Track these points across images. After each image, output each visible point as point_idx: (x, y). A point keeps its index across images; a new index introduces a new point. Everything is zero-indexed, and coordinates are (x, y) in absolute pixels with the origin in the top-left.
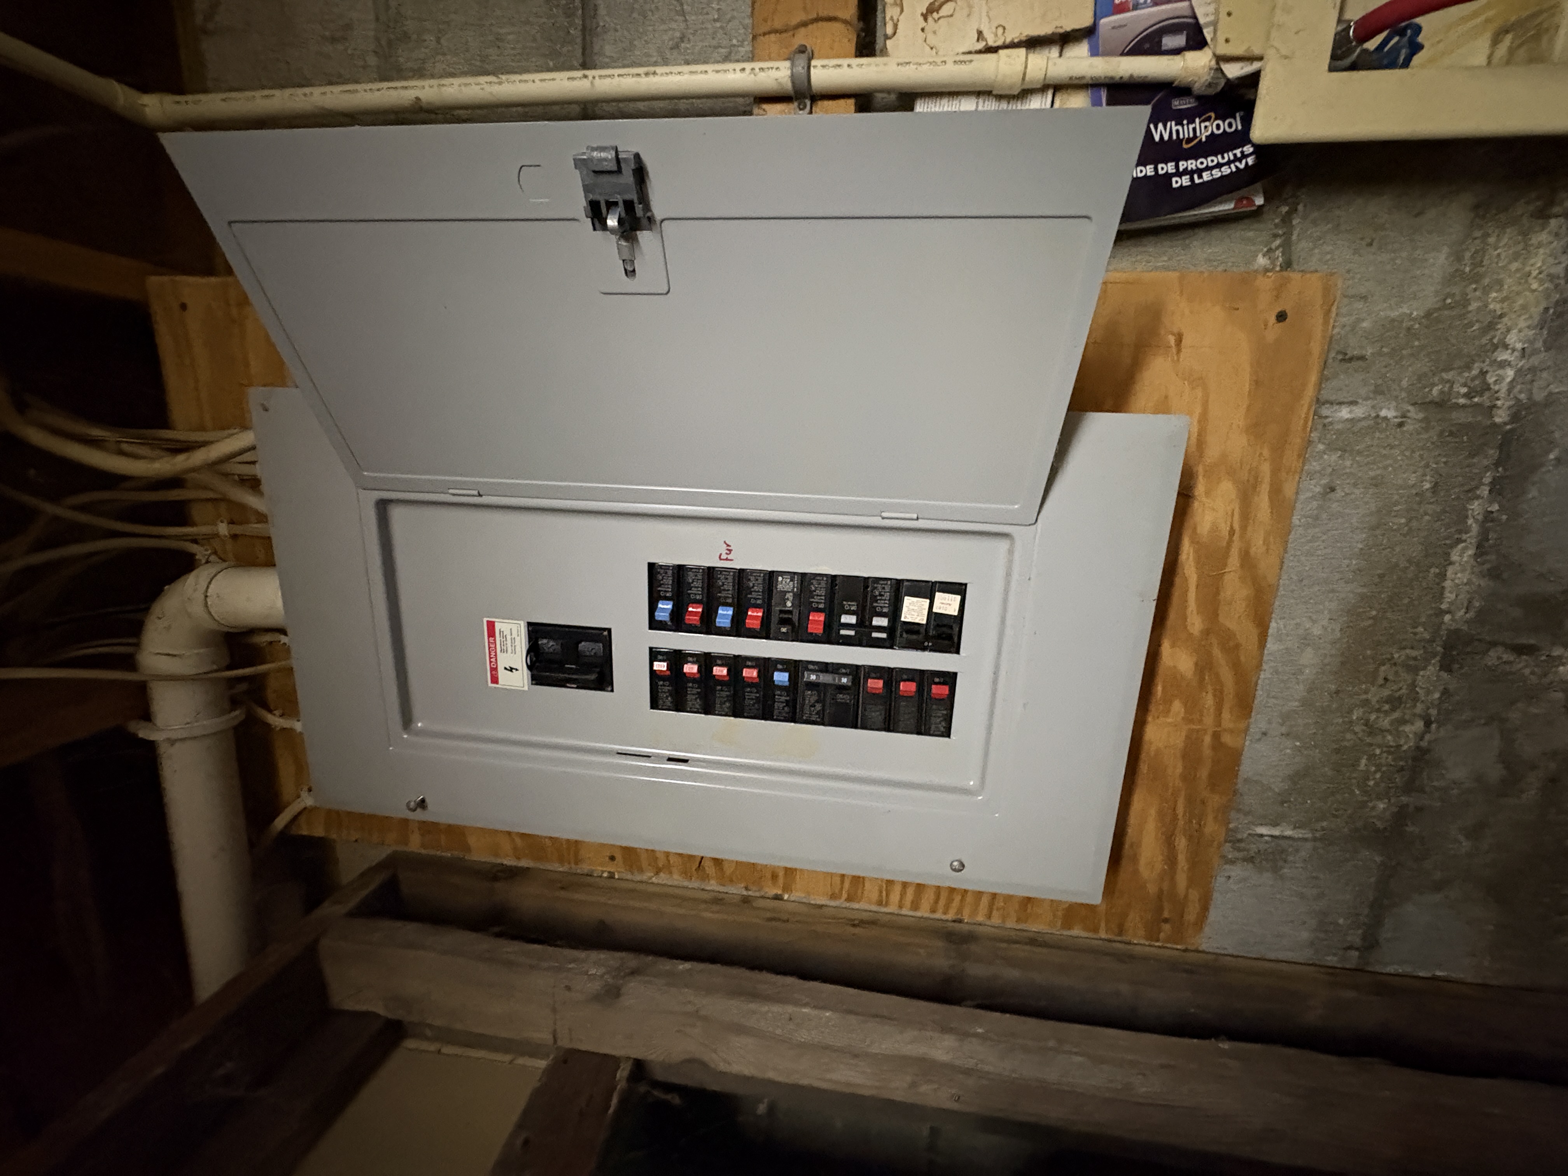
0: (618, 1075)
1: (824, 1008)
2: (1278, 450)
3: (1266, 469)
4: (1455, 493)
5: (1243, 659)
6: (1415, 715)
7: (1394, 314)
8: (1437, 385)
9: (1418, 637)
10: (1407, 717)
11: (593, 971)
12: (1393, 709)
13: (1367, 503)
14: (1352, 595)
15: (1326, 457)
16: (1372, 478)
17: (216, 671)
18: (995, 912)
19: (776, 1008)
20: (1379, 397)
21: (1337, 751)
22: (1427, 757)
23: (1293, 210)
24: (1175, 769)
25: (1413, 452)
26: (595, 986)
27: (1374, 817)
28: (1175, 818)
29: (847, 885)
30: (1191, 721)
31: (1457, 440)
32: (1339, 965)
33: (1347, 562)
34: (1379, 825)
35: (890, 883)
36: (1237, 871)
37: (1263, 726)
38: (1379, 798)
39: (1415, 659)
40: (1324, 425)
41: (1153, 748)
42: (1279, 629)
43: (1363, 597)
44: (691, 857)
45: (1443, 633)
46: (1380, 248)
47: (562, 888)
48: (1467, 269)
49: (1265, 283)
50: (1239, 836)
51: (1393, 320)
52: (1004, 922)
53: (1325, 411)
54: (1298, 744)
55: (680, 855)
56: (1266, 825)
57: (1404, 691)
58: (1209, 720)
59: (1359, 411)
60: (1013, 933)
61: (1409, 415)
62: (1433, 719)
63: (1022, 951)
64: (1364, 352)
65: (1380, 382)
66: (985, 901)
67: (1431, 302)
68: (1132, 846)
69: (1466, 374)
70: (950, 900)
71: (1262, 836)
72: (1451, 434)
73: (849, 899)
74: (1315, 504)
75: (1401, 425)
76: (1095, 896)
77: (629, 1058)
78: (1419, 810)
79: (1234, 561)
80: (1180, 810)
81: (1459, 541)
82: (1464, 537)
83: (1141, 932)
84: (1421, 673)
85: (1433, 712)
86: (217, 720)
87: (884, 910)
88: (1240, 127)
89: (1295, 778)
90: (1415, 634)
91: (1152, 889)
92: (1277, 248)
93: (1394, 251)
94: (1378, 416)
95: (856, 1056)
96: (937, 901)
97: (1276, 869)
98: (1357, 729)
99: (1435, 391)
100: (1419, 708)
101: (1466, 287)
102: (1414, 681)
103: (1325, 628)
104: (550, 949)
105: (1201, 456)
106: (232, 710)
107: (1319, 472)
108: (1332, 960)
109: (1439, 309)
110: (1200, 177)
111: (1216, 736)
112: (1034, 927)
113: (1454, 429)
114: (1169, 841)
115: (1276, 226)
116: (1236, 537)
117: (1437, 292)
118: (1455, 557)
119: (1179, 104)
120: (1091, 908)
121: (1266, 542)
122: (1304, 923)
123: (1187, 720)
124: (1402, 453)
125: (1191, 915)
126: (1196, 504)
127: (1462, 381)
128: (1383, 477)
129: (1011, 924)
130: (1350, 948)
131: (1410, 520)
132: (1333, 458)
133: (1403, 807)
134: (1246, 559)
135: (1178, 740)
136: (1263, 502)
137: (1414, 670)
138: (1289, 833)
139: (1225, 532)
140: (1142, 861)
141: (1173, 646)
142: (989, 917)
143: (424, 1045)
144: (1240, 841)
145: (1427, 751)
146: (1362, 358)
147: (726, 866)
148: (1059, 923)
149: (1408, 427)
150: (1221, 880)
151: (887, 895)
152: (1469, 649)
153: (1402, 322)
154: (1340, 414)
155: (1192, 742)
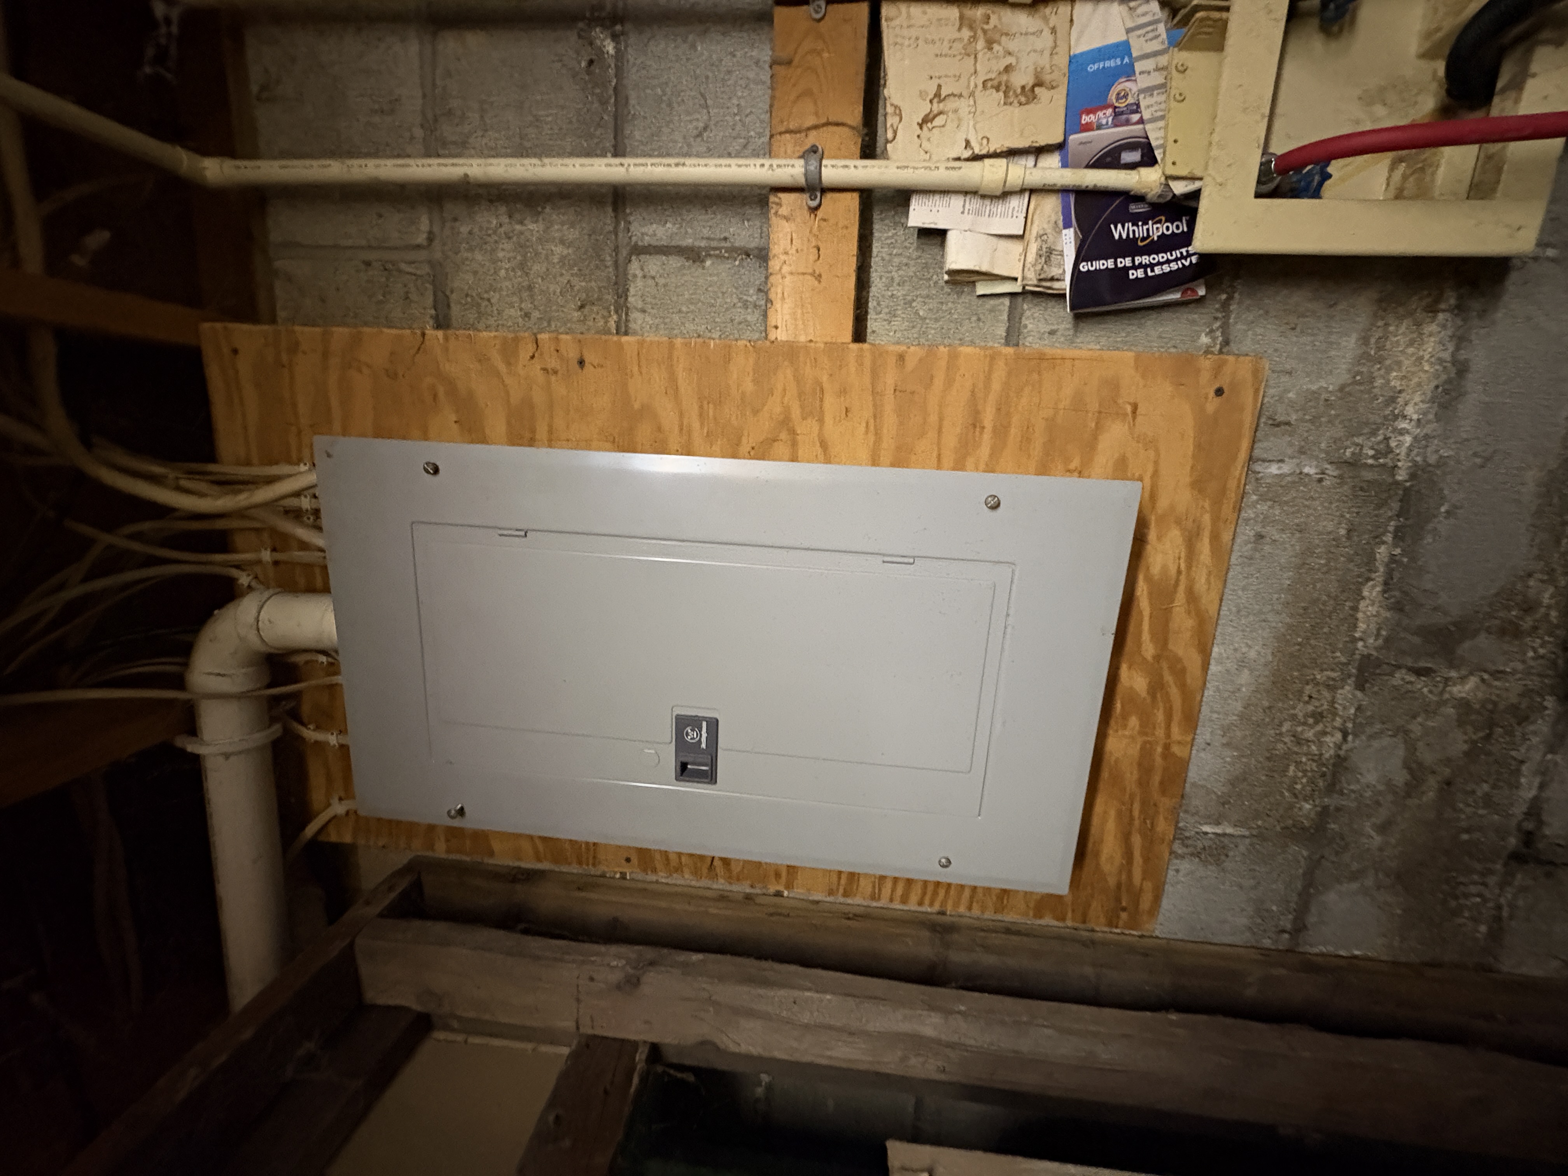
0: (637, 1058)
1: (825, 992)
2: (1217, 503)
3: (1207, 519)
4: (1365, 539)
5: (1189, 681)
6: (1334, 728)
7: (1314, 387)
8: (1350, 448)
9: (1337, 660)
10: (1328, 730)
11: (614, 963)
12: (1316, 723)
13: (1292, 546)
14: (1280, 624)
15: (1259, 506)
16: (1298, 525)
17: (259, 689)
18: (974, 904)
19: (782, 992)
20: (1302, 456)
21: (1269, 759)
22: (1345, 764)
23: (1230, 298)
24: (1131, 776)
25: (1331, 503)
26: (615, 977)
27: (1301, 816)
28: (1132, 819)
29: (843, 881)
30: (1146, 734)
31: (1367, 494)
32: (1273, 947)
33: (1276, 596)
34: (1306, 823)
35: (882, 878)
36: (1185, 866)
37: (1208, 737)
38: (1306, 801)
39: (1333, 679)
40: (1257, 479)
41: (1113, 758)
42: (1220, 654)
43: (1290, 627)
44: (702, 858)
45: (1357, 657)
46: (1302, 332)
47: (579, 889)
48: (1372, 352)
49: (1206, 364)
50: (1187, 834)
51: (1314, 392)
52: (983, 912)
53: (1257, 467)
54: (1235, 754)
55: (691, 855)
56: (1210, 824)
57: (1325, 707)
58: (1160, 733)
59: (1286, 468)
60: (990, 923)
61: (1327, 472)
62: (1350, 731)
63: (997, 940)
64: (1289, 418)
65: (1303, 443)
66: (967, 893)
67: (1345, 378)
68: (1094, 843)
69: (1373, 439)
70: (935, 893)
71: (1206, 833)
72: (1362, 489)
73: (846, 894)
74: (1250, 546)
75: (1320, 480)
76: (1062, 886)
77: (645, 1042)
78: (1338, 809)
79: (1181, 596)
80: (1136, 813)
81: (1369, 579)
82: (1373, 575)
83: (1102, 920)
84: (1340, 691)
85: (1350, 725)
86: (257, 736)
87: (874, 904)
88: (1185, 229)
89: (1233, 783)
90: (1334, 658)
91: (1112, 881)
92: (1217, 329)
93: (1313, 335)
94: (1301, 473)
95: (851, 1034)
96: (924, 894)
97: (1218, 863)
98: (1287, 740)
99: (1348, 453)
100: (1338, 722)
101: (1372, 366)
102: (1334, 697)
103: (1259, 653)
104: (573, 944)
105: (1153, 507)
106: (270, 726)
107: (1254, 519)
108: (1267, 943)
109: (1349, 385)
110: (1152, 271)
111: (1167, 747)
112: (1010, 917)
113: (1364, 485)
114: (1126, 838)
115: (1217, 310)
116: (1183, 577)
117: (1349, 371)
118: (1366, 593)
119: (1135, 208)
120: (1060, 897)
121: (1208, 582)
122: (1243, 910)
123: (1142, 733)
124: (1322, 504)
125: (1145, 903)
126: (1149, 548)
127: (1370, 444)
128: (1306, 524)
129: (989, 915)
130: (1283, 931)
131: (1329, 560)
132: (1262, 507)
133: (1325, 808)
134: (1192, 597)
135: (1134, 751)
136: (1204, 547)
137: (1332, 688)
138: (1230, 830)
139: (1173, 571)
140: (1103, 858)
141: (1130, 668)
142: (970, 908)
143: (451, 1036)
144: (1188, 838)
145: (1345, 759)
146: (1288, 423)
147: (733, 866)
148: (1031, 913)
149: (1327, 483)
150: (1171, 873)
151: (880, 890)
152: (1378, 671)
153: (1320, 394)
154: (1269, 470)
155: (1146, 752)
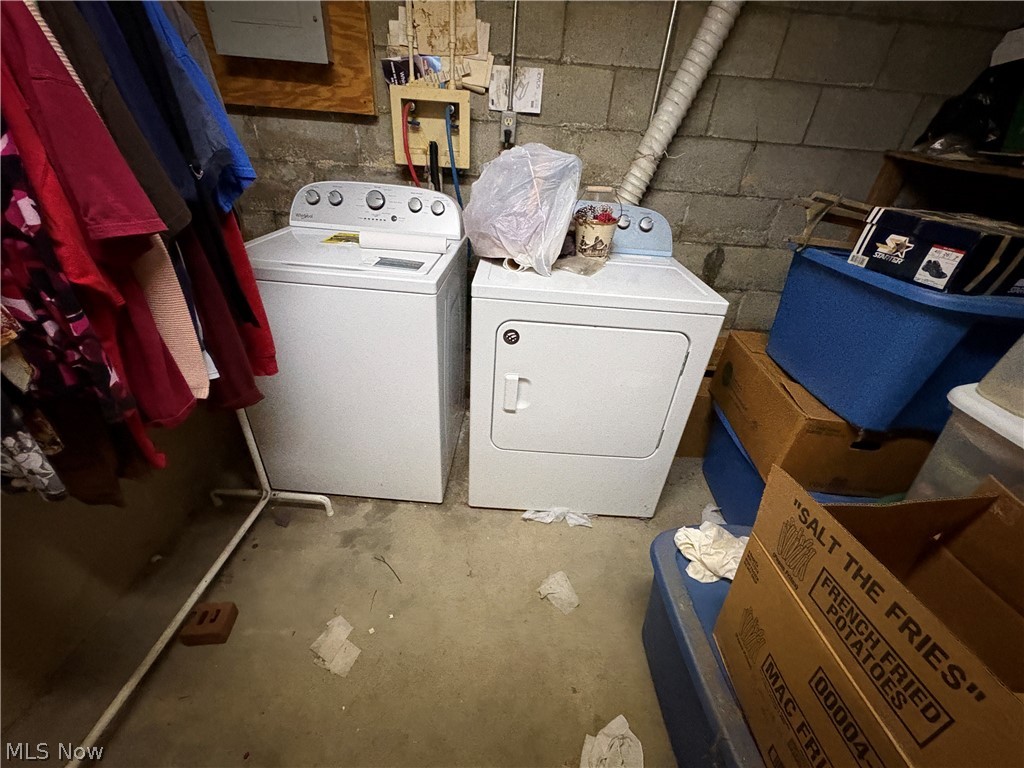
3: (334, 103)
6: (294, 159)
8: (364, 151)
9: (312, 156)
12: (294, 154)
22: (285, 163)
27: (267, 154)
38: (272, 154)
43: (318, 142)
45: (314, 162)
57: (299, 156)
59: (357, 134)
61: (358, 146)
62: (295, 163)
65: (364, 138)
69: (367, 156)
72: (355, 155)
78: (272, 164)
82: (335, 161)
114: (242, 89)
123: (274, 91)
131: (336, 149)
133: (272, 160)
134: (316, 101)
135: (269, 89)
137: (305, 156)
138: (256, 133)
139: (320, 95)
155: (269, 93)
